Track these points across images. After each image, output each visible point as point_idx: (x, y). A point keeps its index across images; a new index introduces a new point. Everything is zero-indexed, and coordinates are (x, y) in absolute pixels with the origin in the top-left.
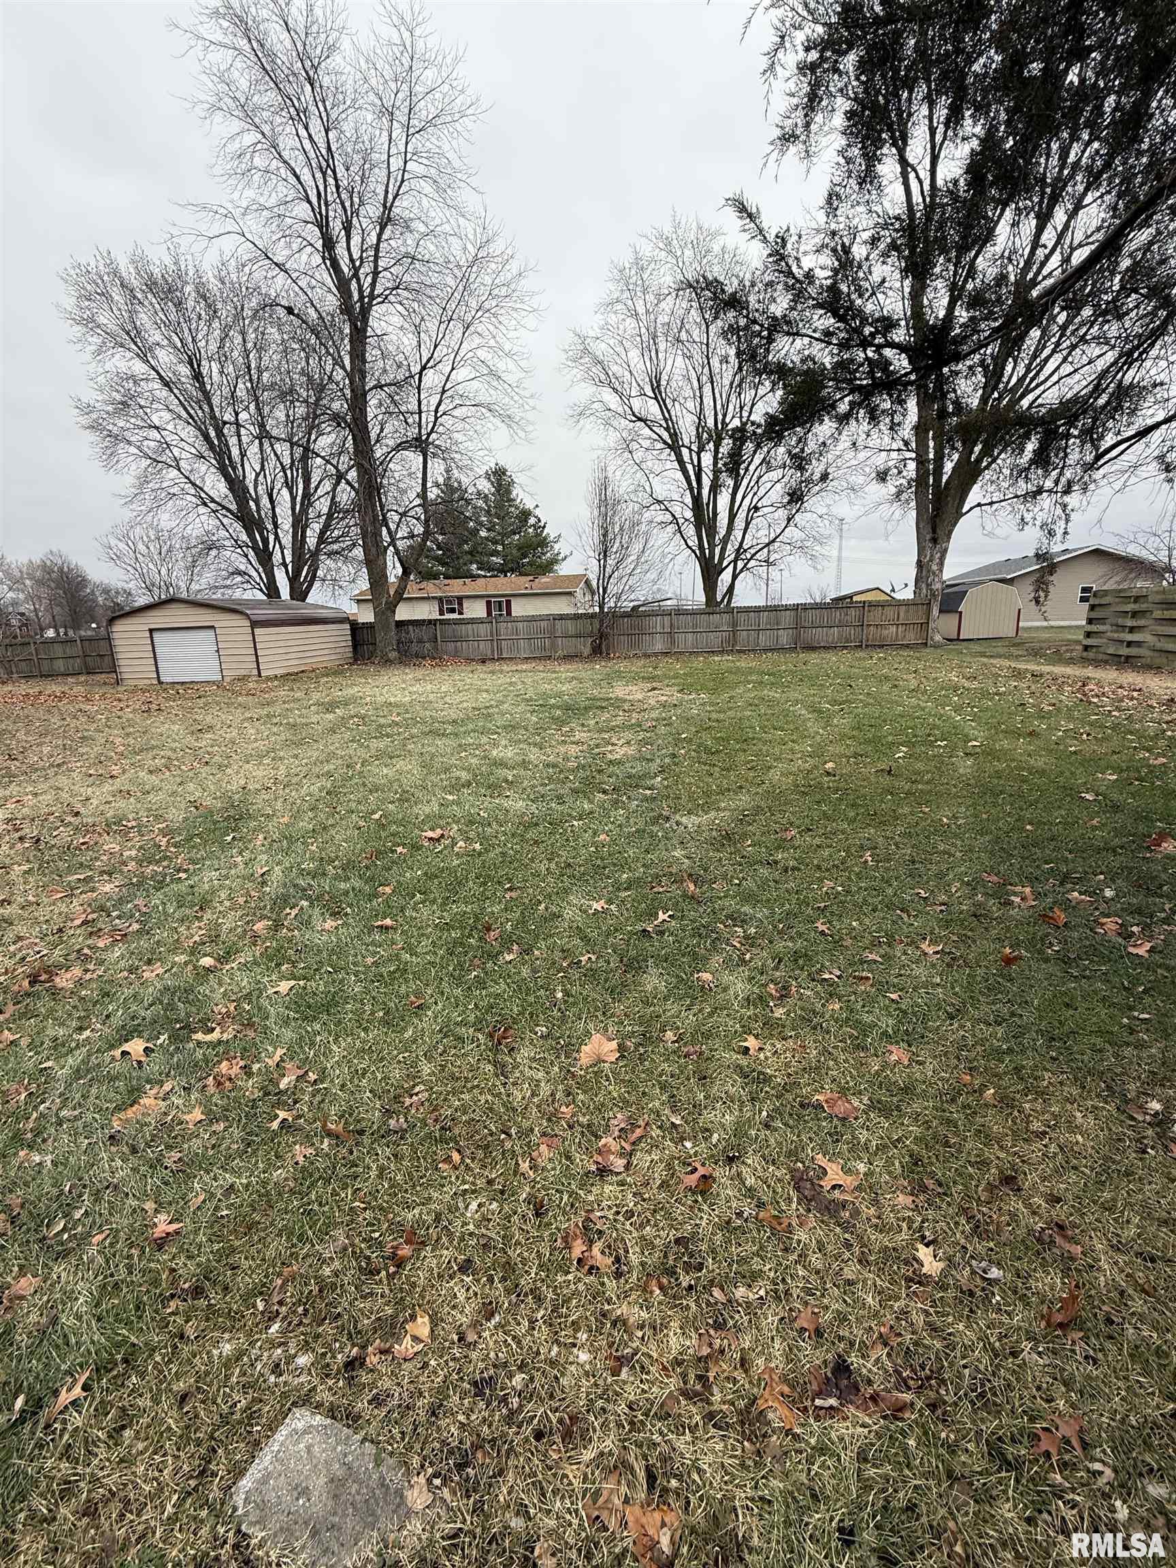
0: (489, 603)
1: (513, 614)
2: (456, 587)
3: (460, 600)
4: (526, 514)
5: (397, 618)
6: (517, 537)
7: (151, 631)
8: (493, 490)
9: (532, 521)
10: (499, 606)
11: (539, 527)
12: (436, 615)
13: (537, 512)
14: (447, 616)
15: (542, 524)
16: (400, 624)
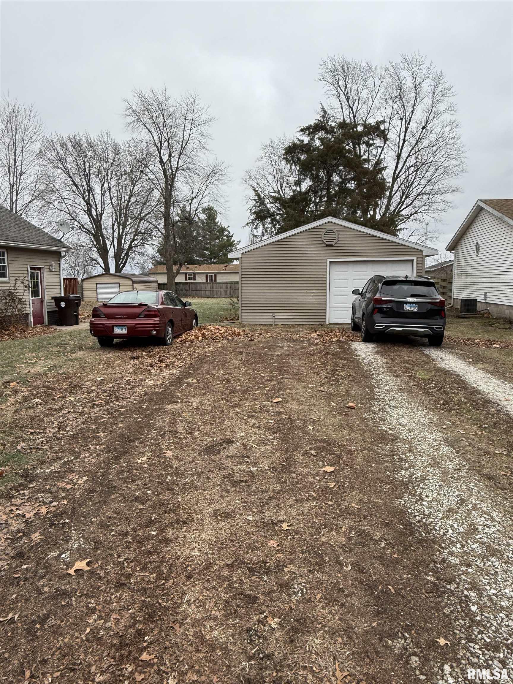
0: (207, 276)
1: (218, 281)
2: (192, 268)
3: (194, 274)
4: (223, 230)
5: (176, 281)
6: (218, 241)
7: (97, 284)
8: (206, 218)
9: (226, 233)
10: (211, 277)
11: (229, 237)
12: (184, 281)
13: (229, 229)
14: (188, 281)
15: (231, 235)
16: (176, 284)
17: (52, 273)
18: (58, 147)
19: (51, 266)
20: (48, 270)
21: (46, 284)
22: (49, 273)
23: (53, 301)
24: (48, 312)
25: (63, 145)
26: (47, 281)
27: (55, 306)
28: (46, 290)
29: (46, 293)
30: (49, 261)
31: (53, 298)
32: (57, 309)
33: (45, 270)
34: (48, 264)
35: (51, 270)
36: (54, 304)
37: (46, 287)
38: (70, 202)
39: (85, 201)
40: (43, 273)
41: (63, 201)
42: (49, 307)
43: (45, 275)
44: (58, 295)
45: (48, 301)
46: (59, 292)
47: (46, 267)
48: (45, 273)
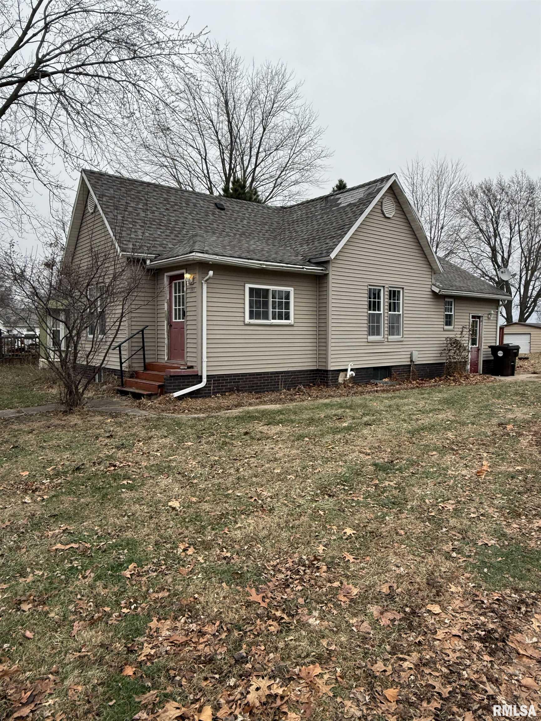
17: (490, 321)
18: (467, 196)
19: (490, 314)
20: (487, 318)
21: (484, 333)
22: (487, 321)
23: (490, 350)
24: (483, 361)
25: (473, 193)
26: (485, 330)
27: (491, 355)
28: (483, 339)
29: (483, 341)
30: (488, 310)
31: (490, 347)
32: (492, 358)
33: (484, 318)
34: (488, 313)
35: (489, 319)
36: (490, 353)
37: (483, 336)
38: (473, 250)
39: (491, 247)
40: (482, 321)
41: (466, 250)
42: (485, 356)
43: (484, 324)
44: (494, 344)
45: (484, 350)
46: (494, 341)
47: (485, 315)
48: (484, 321)
